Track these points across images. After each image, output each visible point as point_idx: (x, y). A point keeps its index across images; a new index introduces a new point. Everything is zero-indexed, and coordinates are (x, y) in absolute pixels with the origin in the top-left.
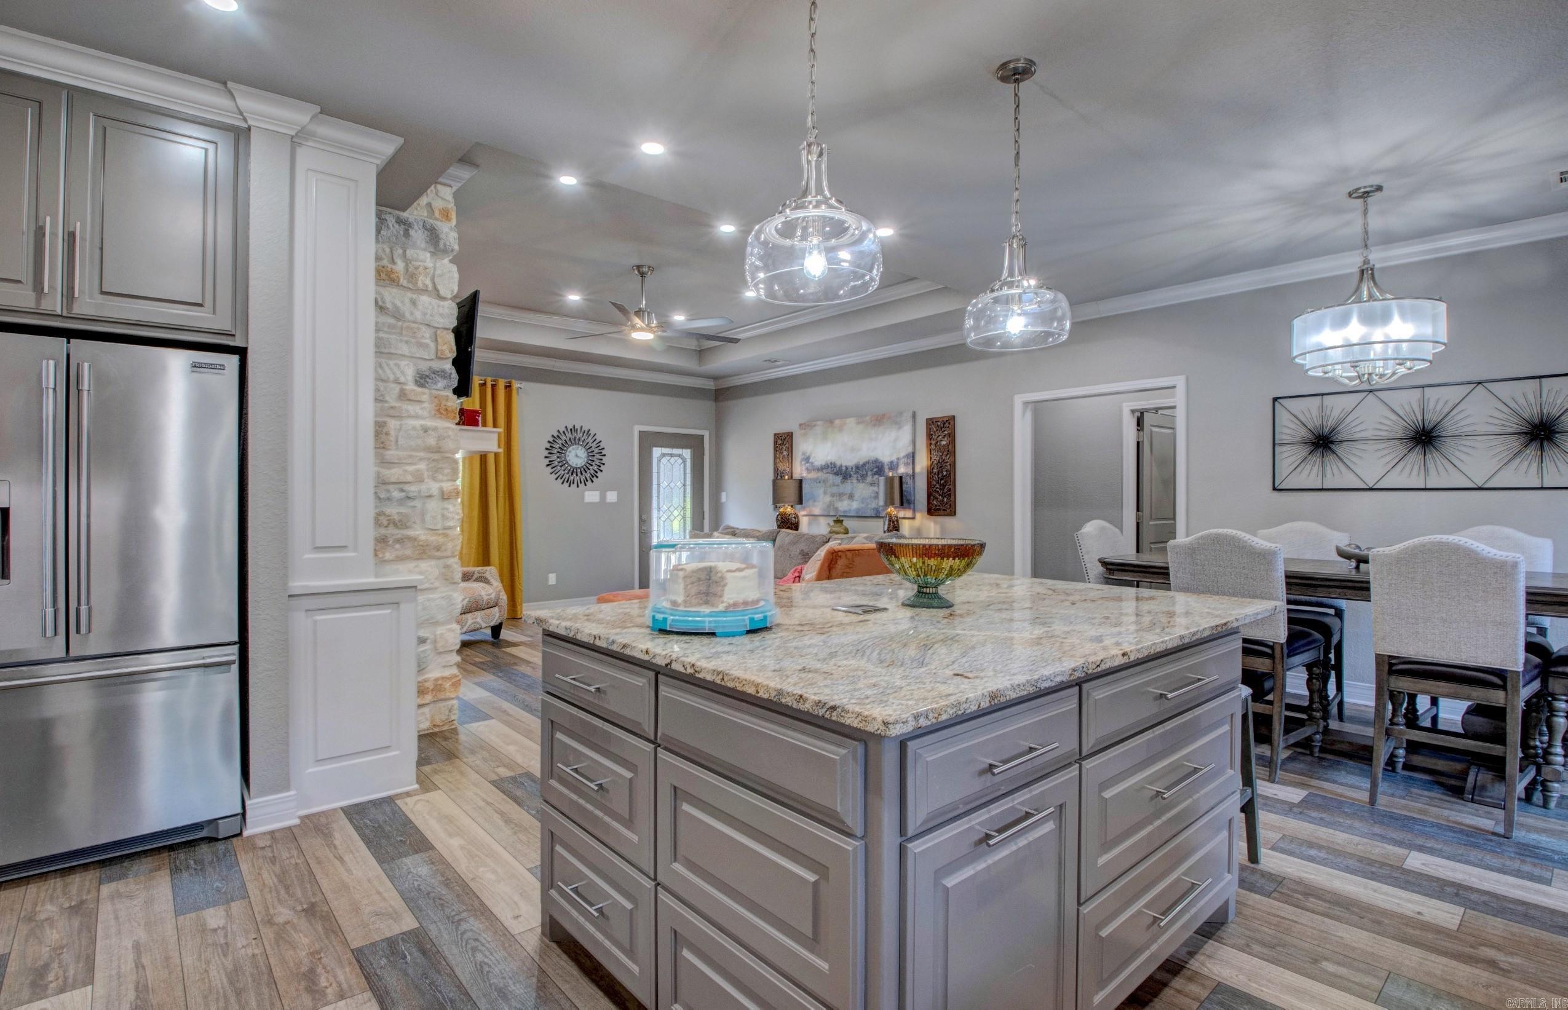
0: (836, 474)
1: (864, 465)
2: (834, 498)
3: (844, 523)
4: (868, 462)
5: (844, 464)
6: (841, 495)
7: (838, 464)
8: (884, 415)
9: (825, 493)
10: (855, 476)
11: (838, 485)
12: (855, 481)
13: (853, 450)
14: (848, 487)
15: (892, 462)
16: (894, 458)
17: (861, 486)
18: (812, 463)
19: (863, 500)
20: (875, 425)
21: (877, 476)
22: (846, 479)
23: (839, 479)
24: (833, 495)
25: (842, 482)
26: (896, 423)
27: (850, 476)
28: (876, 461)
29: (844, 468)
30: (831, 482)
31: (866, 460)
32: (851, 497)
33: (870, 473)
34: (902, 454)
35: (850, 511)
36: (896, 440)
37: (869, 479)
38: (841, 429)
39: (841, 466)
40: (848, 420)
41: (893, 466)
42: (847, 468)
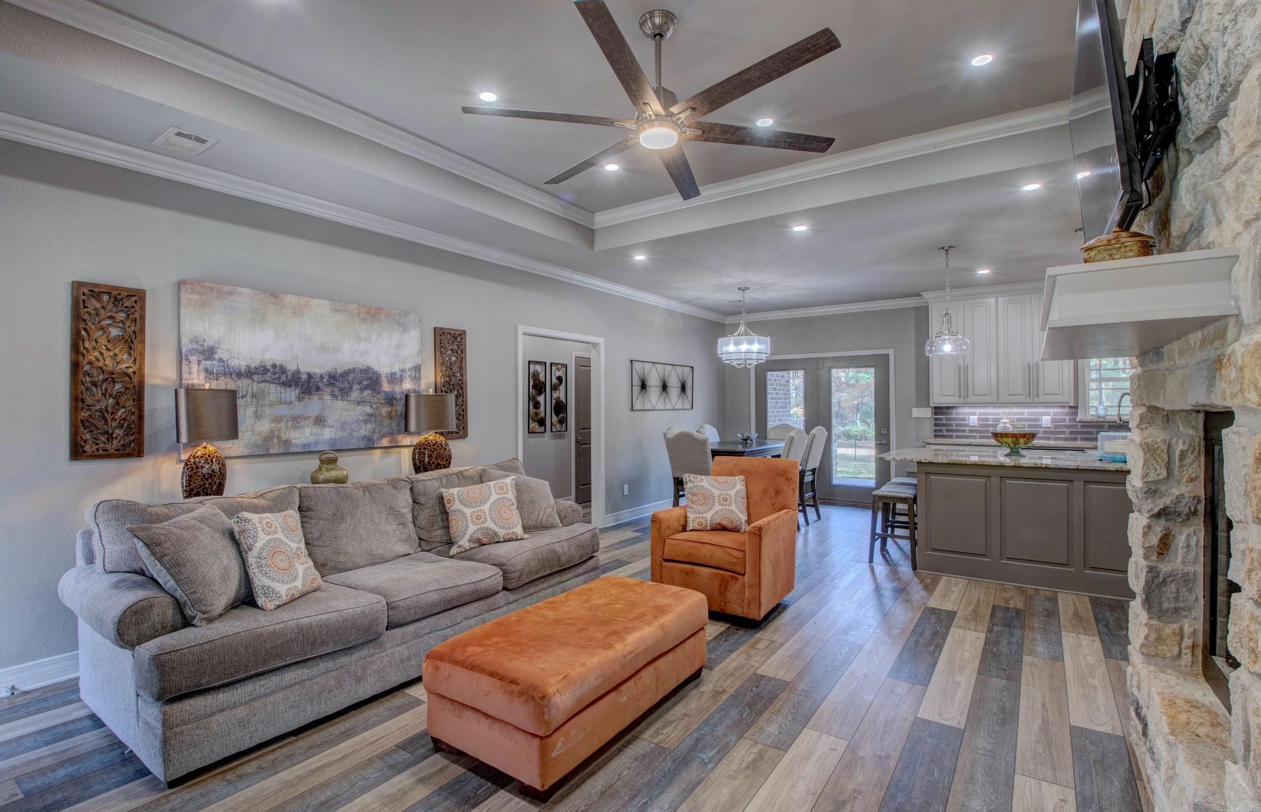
0: (287, 384)
1: (346, 374)
2: (282, 425)
3: (340, 463)
4: (354, 370)
5: (302, 370)
6: (296, 421)
7: (291, 367)
8: (380, 310)
9: (258, 416)
10: (329, 390)
11: (291, 403)
12: (327, 397)
13: (323, 349)
14: (313, 406)
15: (393, 374)
16: (396, 369)
17: (340, 404)
18: (221, 360)
19: (344, 425)
20: (364, 320)
21: (368, 392)
22: (310, 393)
23: (292, 393)
24: (277, 420)
25: (299, 399)
26: (400, 324)
27: (318, 389)
28: (367, 370)
29: (304, 377)
30: (272, 397)
31: (352, 367)
32: (320, 421)
33: (355, 387)
34: (408, 366)
35: (317, 443)
36: (399, 346)
37: (355, 395)
38: (298, 312)
39: (298, 372)
40: (314, 302)
41: (394, 378)
42: (310, 376)
